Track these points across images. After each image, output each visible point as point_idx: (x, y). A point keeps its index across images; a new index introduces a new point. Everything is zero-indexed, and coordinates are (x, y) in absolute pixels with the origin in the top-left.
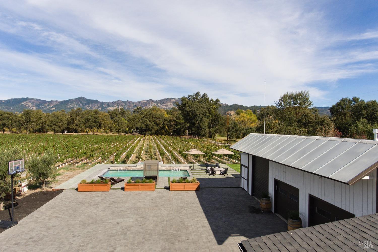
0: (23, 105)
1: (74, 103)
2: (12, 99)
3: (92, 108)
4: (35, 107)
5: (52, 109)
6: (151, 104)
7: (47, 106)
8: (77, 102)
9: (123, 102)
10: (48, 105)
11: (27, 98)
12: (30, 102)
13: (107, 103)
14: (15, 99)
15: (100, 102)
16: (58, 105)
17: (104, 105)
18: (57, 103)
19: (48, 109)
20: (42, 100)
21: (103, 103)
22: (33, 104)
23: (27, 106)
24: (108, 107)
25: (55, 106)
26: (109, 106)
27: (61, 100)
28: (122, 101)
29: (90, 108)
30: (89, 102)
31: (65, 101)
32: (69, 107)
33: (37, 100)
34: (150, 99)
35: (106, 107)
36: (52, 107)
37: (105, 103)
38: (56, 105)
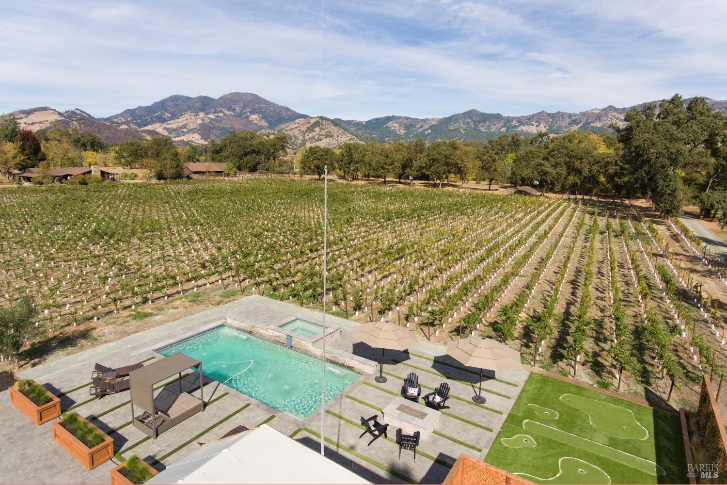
0: (387, 127)
1: (461, 121)
2: (374, 119)
3: (490, 129)
4: (403, 130)
5: (426, 132)
6: (610, 117)
7: (419, 128)
8: (465, 119)
9: (549, 114)
10: (422, 127)
11: (393, 116)
12: (397, 122)
13: (517, 118)
14: (377, 119)
15: (505, 117)
16: (436, 125)
17: (512, 122)
18: (434, 123)
19: (420, 133)
20: (413, 119)
21: (509, 120)
22: (400, 126)
23: (393, 128)
24: (519, 126)
25: (431, 128)
26: (522, 124)
27: (440, 117)
28: (547, 113)
29: (486, 129)
30: (485, 118)
31: (446, 119)
32: (451, 128)
33: (407, 118)
34: (609, 107)
35: (515, 127)
36: (427, 130)
37: (514, 118)
38: (433, 126)
